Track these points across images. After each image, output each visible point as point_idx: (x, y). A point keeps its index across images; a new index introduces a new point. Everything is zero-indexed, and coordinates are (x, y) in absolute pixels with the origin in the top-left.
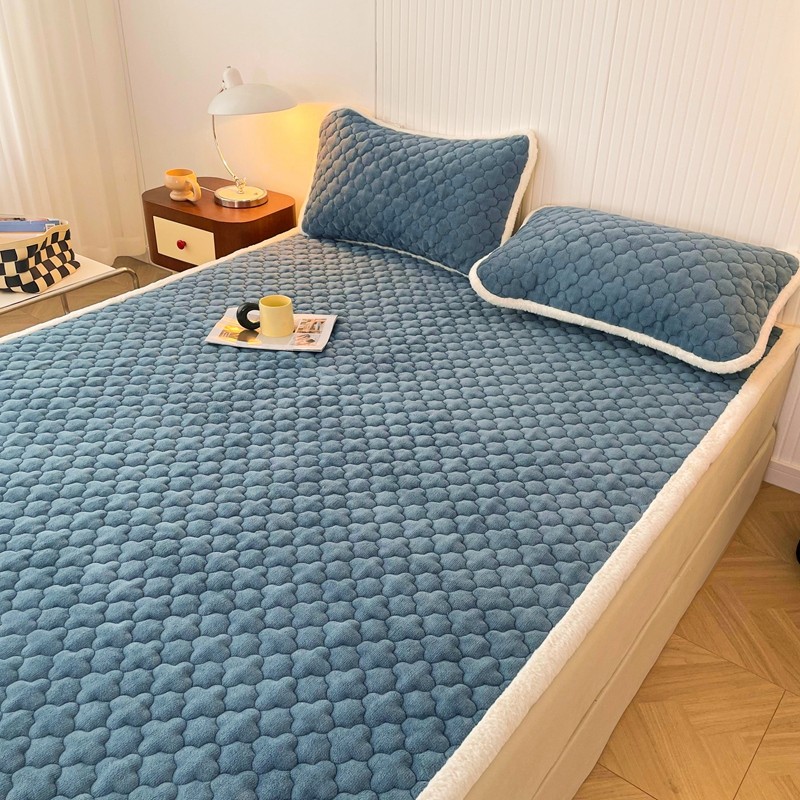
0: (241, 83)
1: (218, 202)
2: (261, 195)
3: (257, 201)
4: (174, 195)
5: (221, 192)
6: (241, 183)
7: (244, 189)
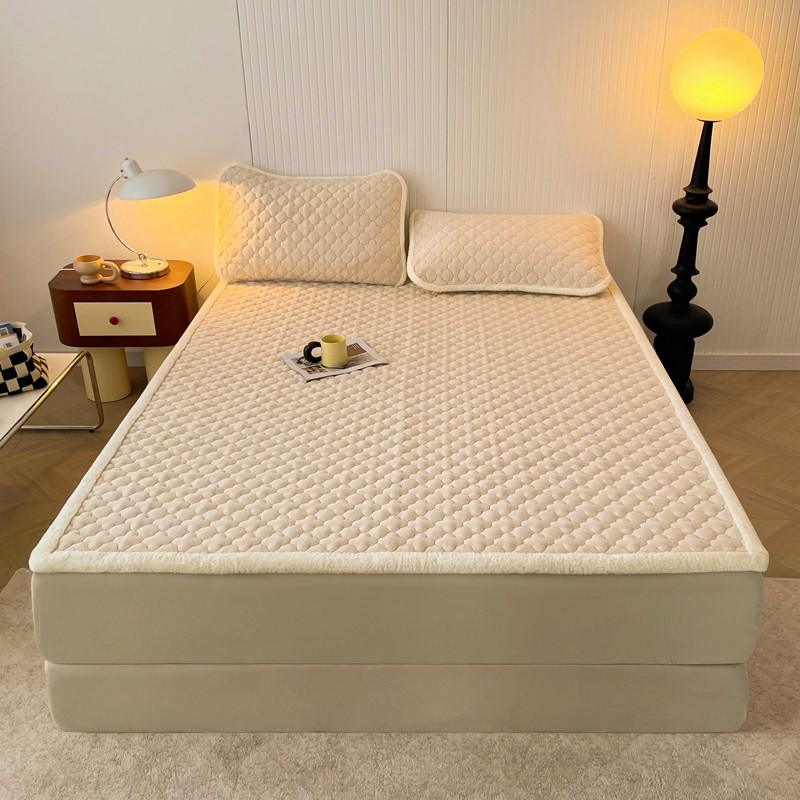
0: (141, 172)
1: (127, 276)
2: (163, 265)
3: (165, 270)
4: (85, 280)
5: (127, 267)
6: (145, 257)
7: (148, 261)
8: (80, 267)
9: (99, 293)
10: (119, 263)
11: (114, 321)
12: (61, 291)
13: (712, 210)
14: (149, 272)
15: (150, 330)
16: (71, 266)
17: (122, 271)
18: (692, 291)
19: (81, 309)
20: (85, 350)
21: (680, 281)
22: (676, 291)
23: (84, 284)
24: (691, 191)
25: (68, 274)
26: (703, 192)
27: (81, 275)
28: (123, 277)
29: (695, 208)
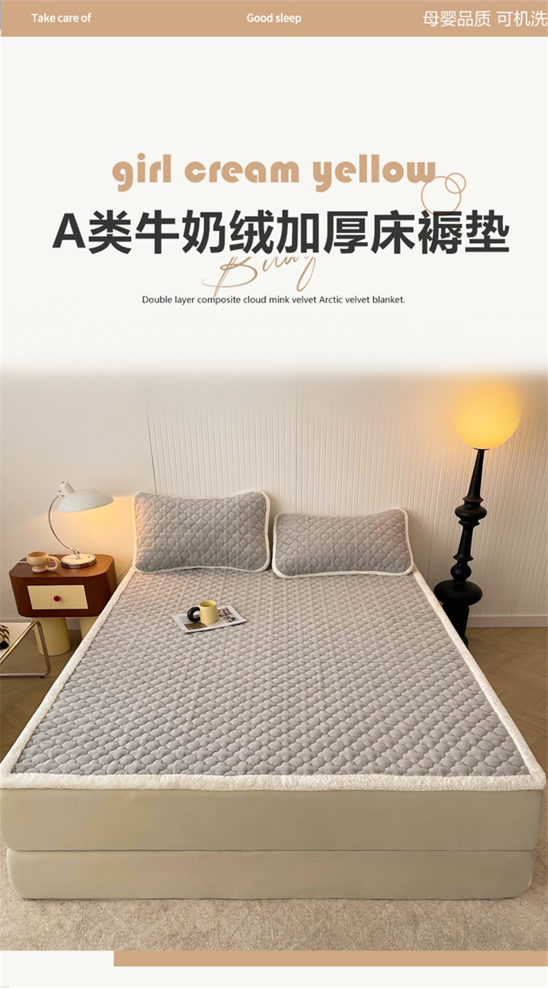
0: (74, 491)
1: (66, 567)
2: (92, 558)
3: (93, 562)
4: (35, 570)
5: (66, 560)
6: (78, 553)
7: (81, 555)
8: (31, 560)
9: (46, 579)
10: (60, 557)
11: (57, 599)
12: (17, 578)
13: (483, 514)
14: (81, 563)
15: (83, 605)
16: (25, 559)
17: (62, 563)
18: (468, 572)
19: (33, 590)
20: (36, 619)
21: (460, 565)
22: (457, 572)
23: (34, 573)
24: (468, 500)
25: (22, 565)
26: (477, 501)
27: (32, 566)
28: (63, 567)
29: (471, 513)
